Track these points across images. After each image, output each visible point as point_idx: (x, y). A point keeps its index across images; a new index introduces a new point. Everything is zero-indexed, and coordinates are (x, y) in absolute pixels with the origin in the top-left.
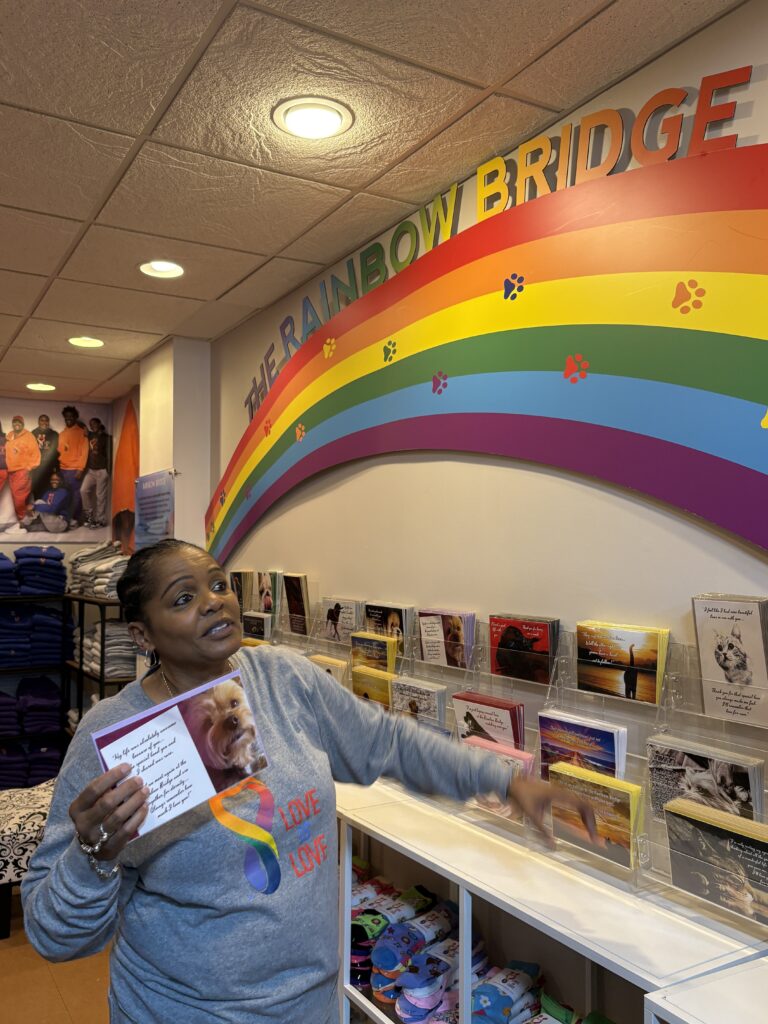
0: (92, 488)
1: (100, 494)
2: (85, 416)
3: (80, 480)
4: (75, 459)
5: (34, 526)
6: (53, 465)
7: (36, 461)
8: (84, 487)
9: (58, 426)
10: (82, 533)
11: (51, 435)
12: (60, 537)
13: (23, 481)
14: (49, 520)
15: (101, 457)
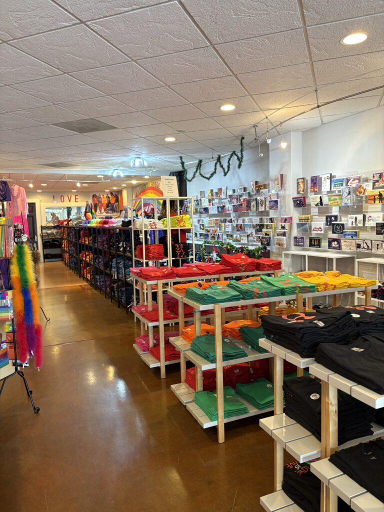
0: (116, 206)
1: (117, 207)
2: (114, 194)
3: (114, 205)
4: (113, 201)
5: (107, 213)
6: (109, 202)
7: (107, 202)
8: (115, 206)
9: (110, 196)
10: (115, 214)
11: (109, 197)
12: (112, 214)
13: (105, 205)
14: (110, 212)
15: (117, 201)
